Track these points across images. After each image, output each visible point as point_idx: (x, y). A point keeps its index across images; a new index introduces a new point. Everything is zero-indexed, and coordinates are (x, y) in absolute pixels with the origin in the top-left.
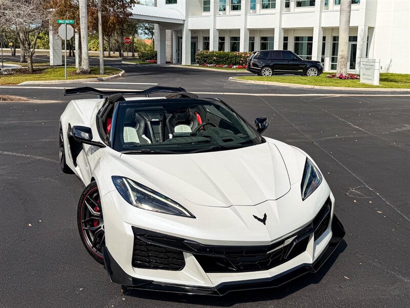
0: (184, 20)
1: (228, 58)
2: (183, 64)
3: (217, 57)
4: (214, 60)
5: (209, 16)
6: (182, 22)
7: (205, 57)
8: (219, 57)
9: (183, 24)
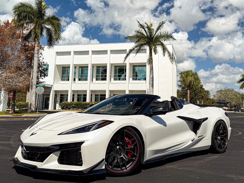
0: (52, 86)
1: (81, 105)
2: (49, 109)
3: (75, 104)
4: (73, 107)
5: (68, 83)
6: (51, 86)
7: (67, 105)
8: (77, 104)
9: (51, 87)
